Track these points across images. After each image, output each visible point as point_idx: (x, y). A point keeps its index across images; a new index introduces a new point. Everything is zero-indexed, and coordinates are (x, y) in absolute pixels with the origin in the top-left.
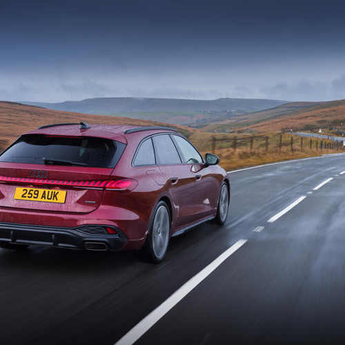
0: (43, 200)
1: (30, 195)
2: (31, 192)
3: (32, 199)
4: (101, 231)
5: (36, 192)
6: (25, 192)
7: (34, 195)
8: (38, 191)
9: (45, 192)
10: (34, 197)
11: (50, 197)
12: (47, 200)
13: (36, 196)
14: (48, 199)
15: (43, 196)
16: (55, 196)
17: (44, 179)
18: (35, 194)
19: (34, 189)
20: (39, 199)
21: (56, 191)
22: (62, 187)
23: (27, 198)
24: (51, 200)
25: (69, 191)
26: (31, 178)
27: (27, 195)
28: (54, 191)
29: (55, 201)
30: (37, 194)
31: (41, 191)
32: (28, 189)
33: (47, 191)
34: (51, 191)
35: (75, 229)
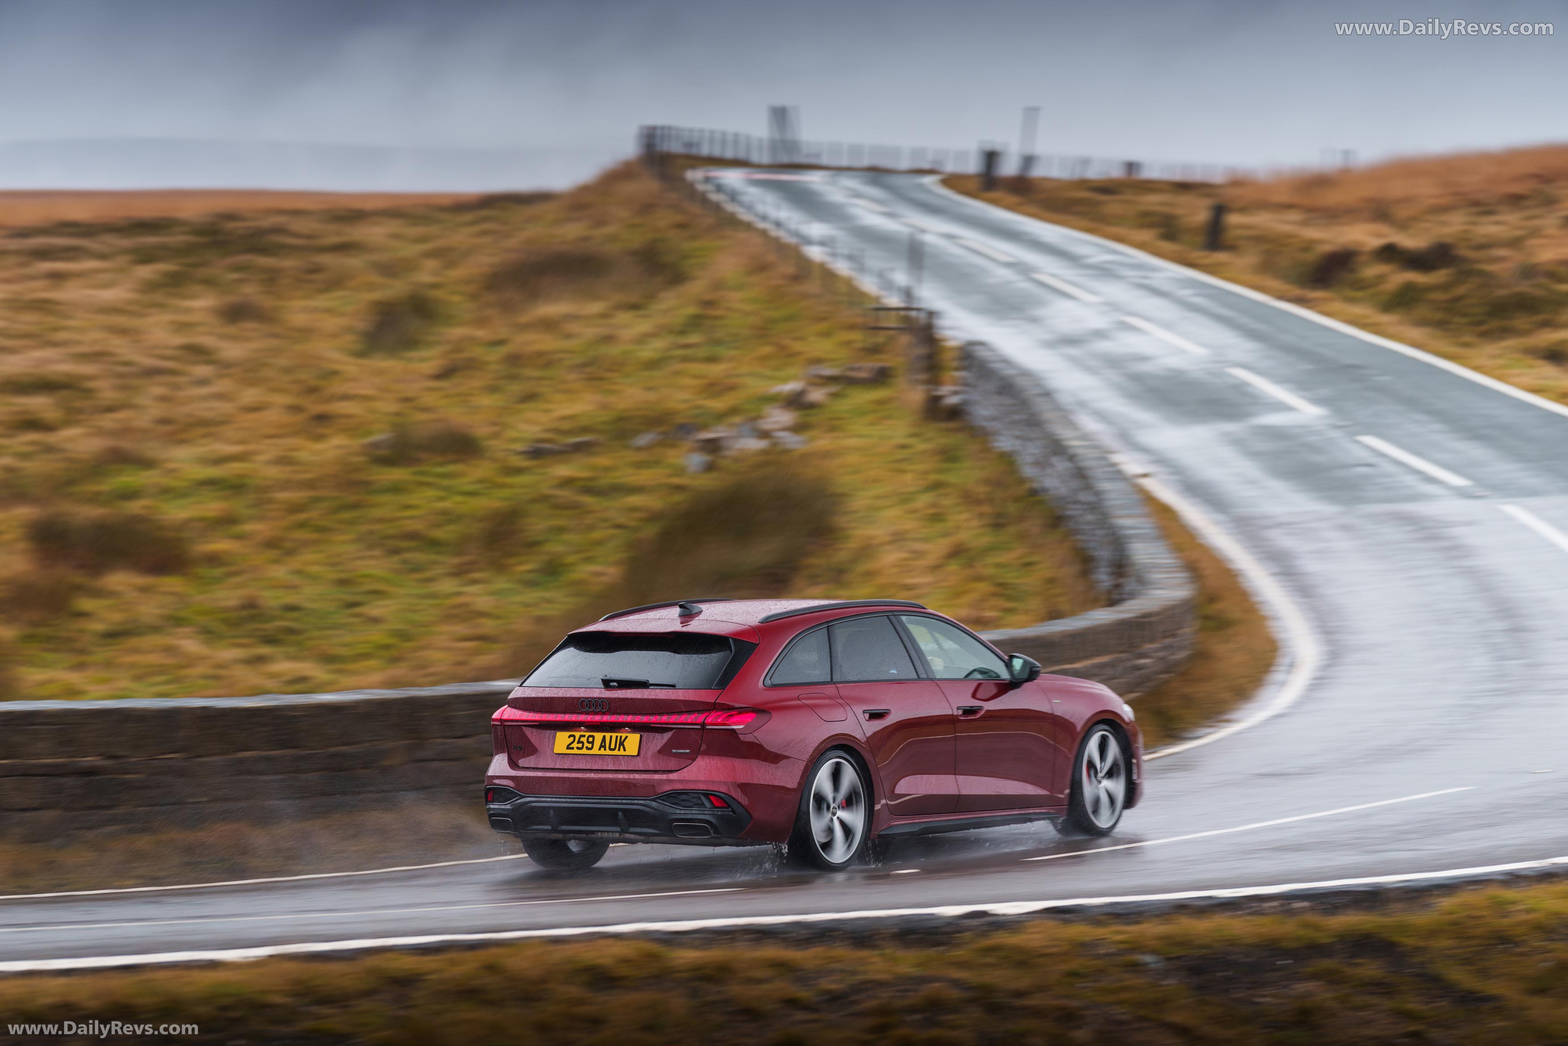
0: (602, 752)
1: (580, 745)
2: (582, 739)
3: (584, 751)
4: (700, 802)
5: (591, 739)
6: (572, 739)
7: (586, 744)
8: (593, 737)
9: (604, 737)
10: (587, 748)
11: (613, 746)
12: (608, 752)
13: (590, 746)
14: (610, 749)
15: (603, 746)
16: (622, 744)
17: (604, 713)
18: (588, 742)
19: (587, 734)
20: (595, 751)
21: (624, 735)
22: (635, 728)
23: (576, 751)
24: (616, 752)
25: (645, 735)
26: (581, 713)
27: (575, 745)
28: (619, 735)
29: (622, 752)
30: (592, 743)
31: (598, 736)
32: (577, 734)
33: (608, 735)
34: (614, 735)
35: (654, 800)
